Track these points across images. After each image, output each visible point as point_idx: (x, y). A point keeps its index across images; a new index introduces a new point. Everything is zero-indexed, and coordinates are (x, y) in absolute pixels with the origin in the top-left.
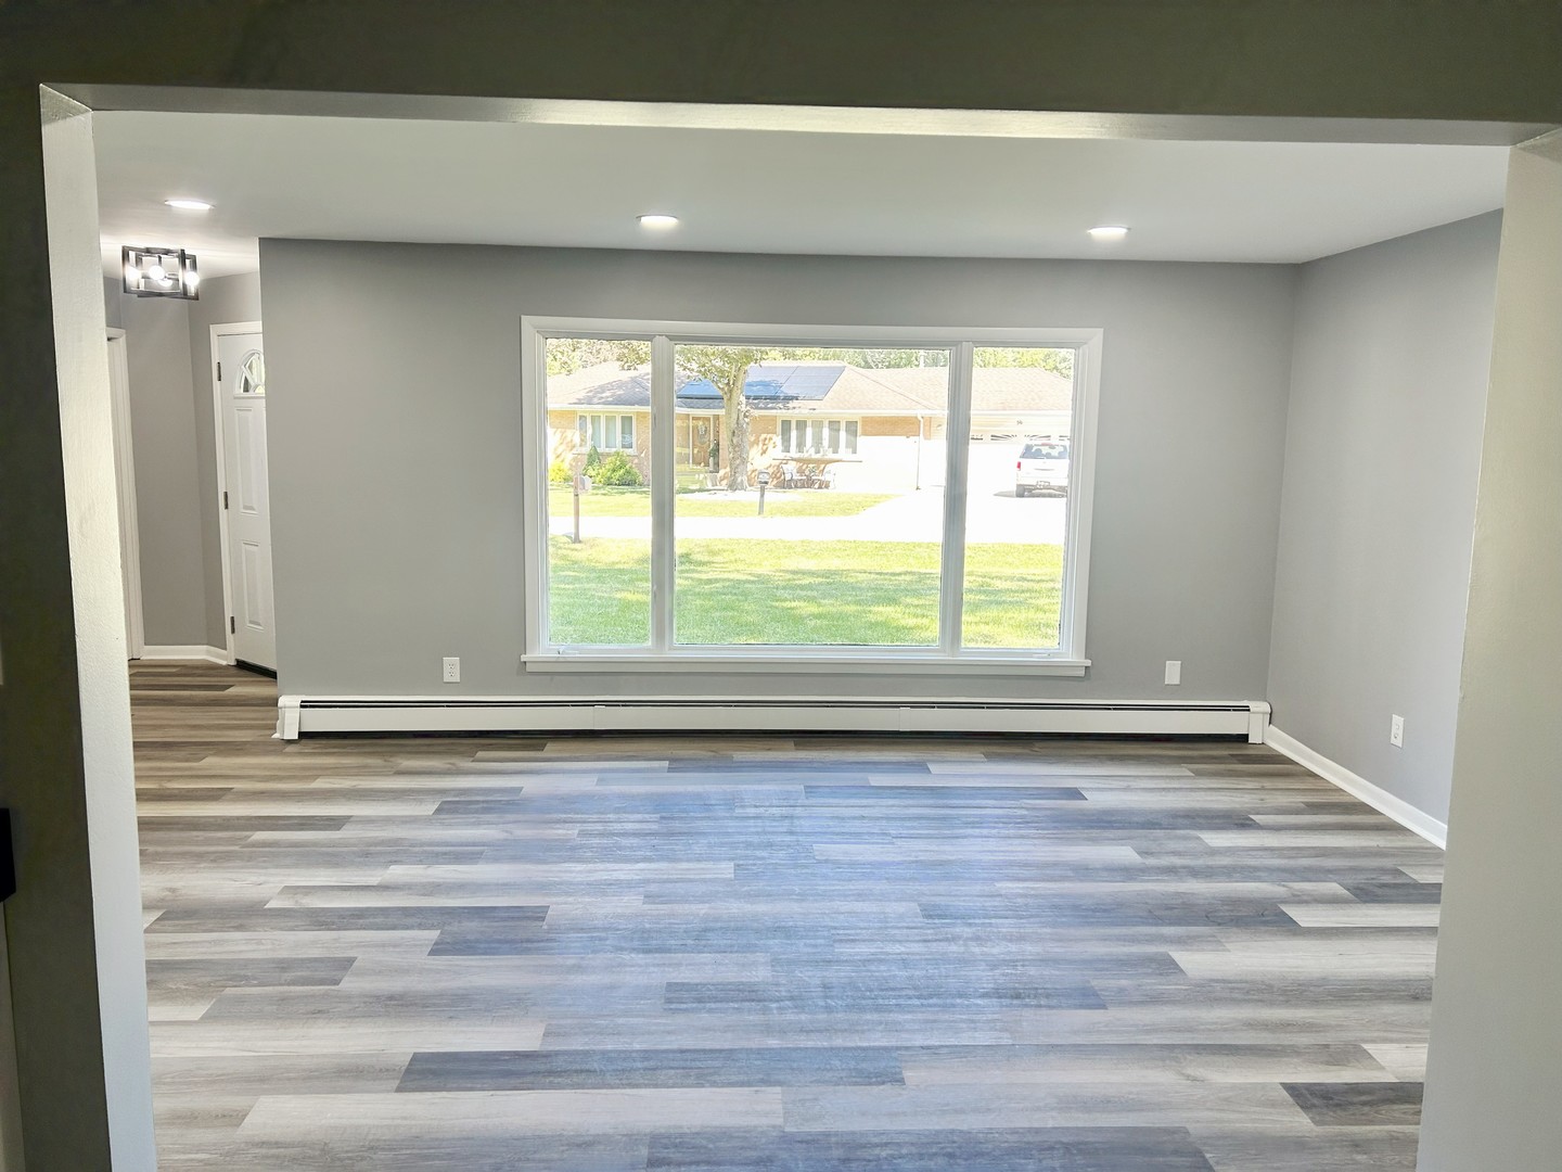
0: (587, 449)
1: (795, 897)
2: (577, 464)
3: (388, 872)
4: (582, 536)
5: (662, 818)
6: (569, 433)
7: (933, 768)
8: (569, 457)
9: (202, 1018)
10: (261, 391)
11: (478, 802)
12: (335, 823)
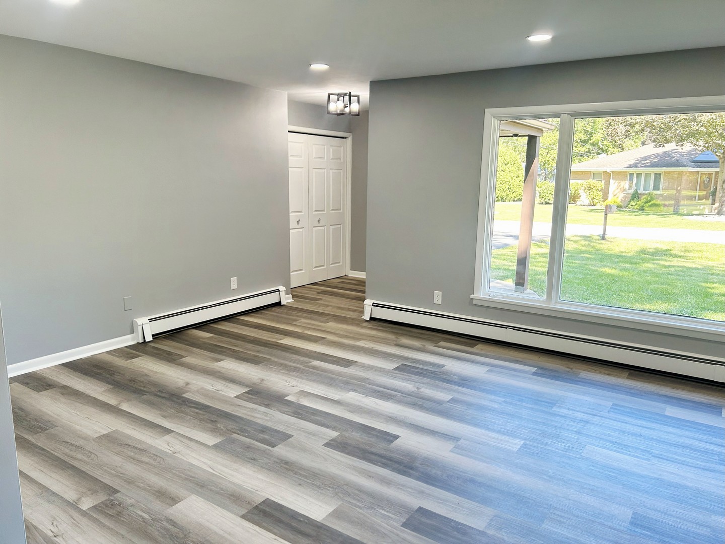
0: (632, 191)
1: (545, 477)
2: (625, 199)
3: (347, 395)
4: (606, 236)
5: (505, 402)
6: (622, 183)
8: (621, 195)
9: (213, 446)
11: (417, 368)
12: (347, 363)
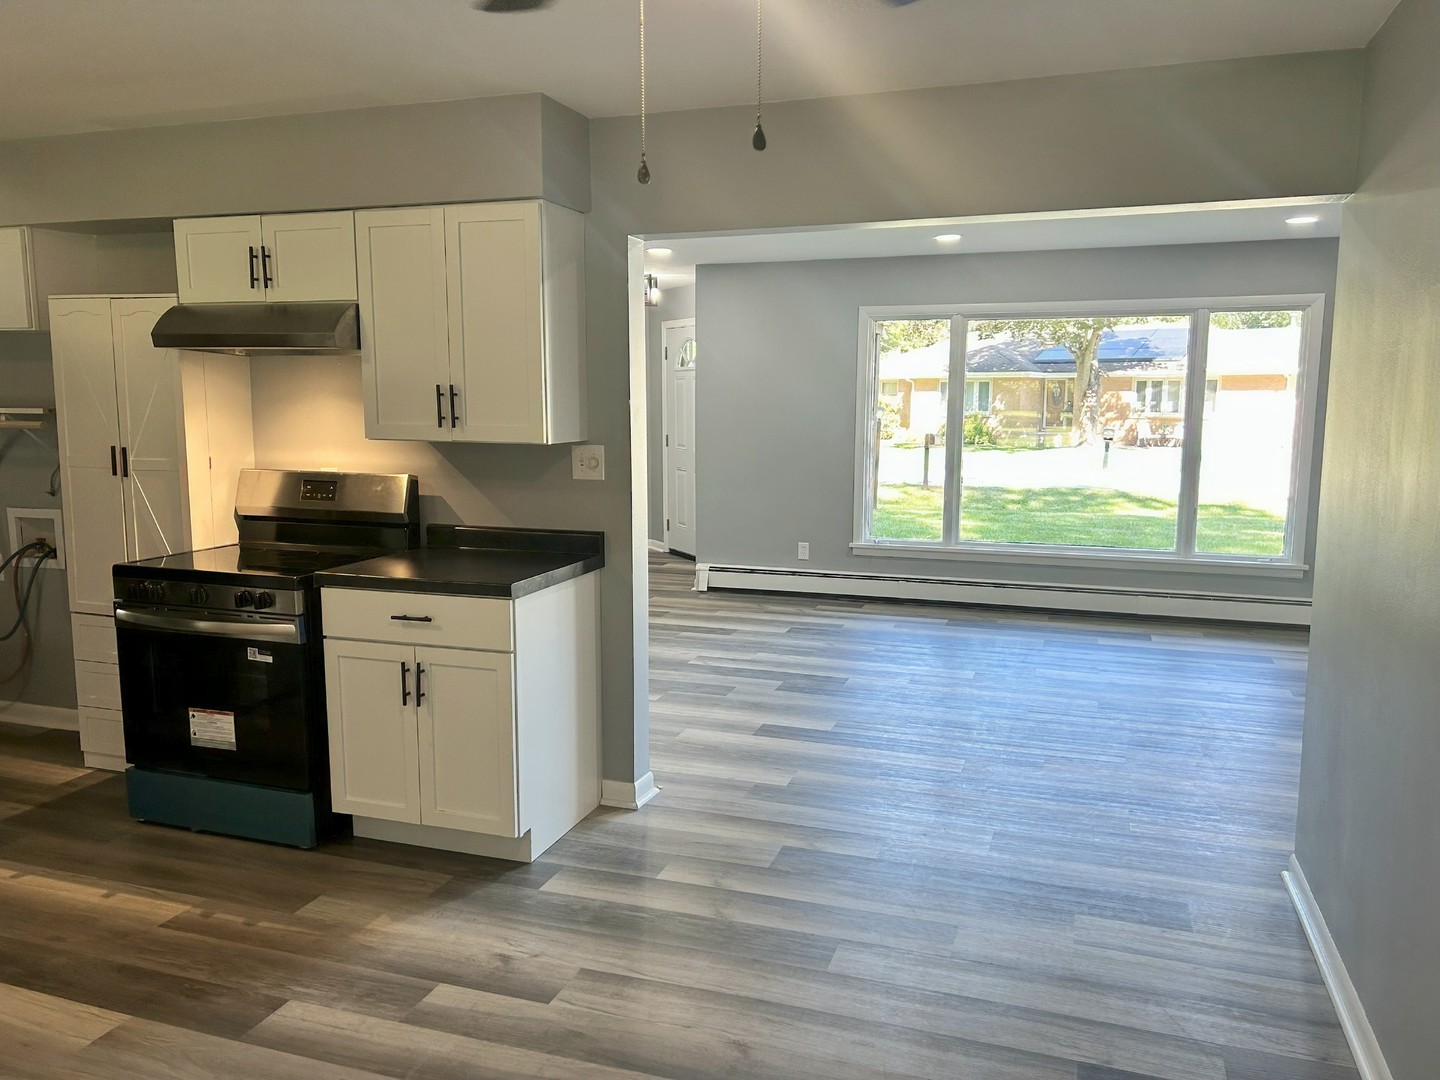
7: (1154, 638)
10: (692, 365)
